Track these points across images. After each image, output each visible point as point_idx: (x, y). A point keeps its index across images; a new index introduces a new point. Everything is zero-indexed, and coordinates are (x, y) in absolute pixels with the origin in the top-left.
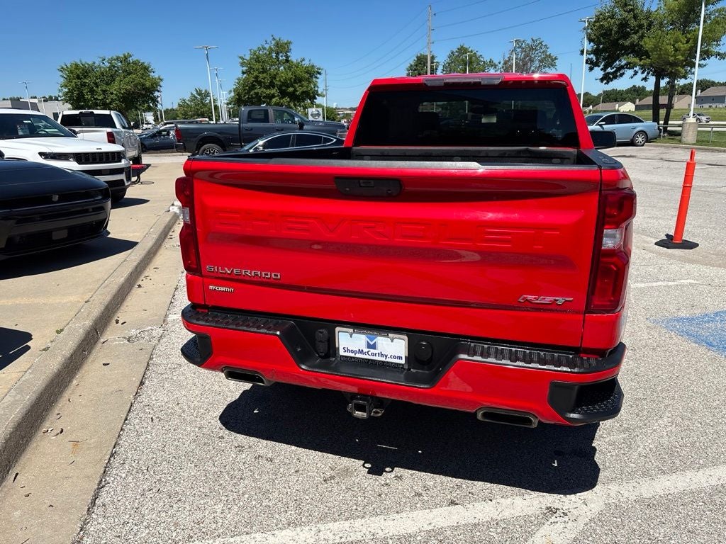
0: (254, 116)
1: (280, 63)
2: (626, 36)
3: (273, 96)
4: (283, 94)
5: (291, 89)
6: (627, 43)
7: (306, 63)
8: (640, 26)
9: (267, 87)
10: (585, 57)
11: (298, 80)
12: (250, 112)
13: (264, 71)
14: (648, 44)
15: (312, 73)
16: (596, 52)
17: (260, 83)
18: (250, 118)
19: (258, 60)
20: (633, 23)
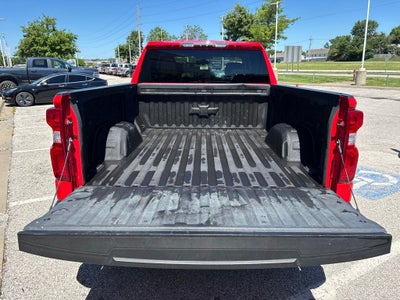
0: (37, 63)
1: (49, 31)
2: (242, 27)
3: (46, 51)
4: (53, 50)
5: (58, 47)
6: (243, 30)
7: (67, 32)
8: (248, 22)
9: (42, 46)
10: (223, 36)
11: (63, 42)
12: (34, 61)
13: (39, 35)
14: (252, 31)
15: (71, 38)
16: (228, 34)
17: (36, 43)
18: (34, 65)
19: (34, 28)
20: (245, 20)
